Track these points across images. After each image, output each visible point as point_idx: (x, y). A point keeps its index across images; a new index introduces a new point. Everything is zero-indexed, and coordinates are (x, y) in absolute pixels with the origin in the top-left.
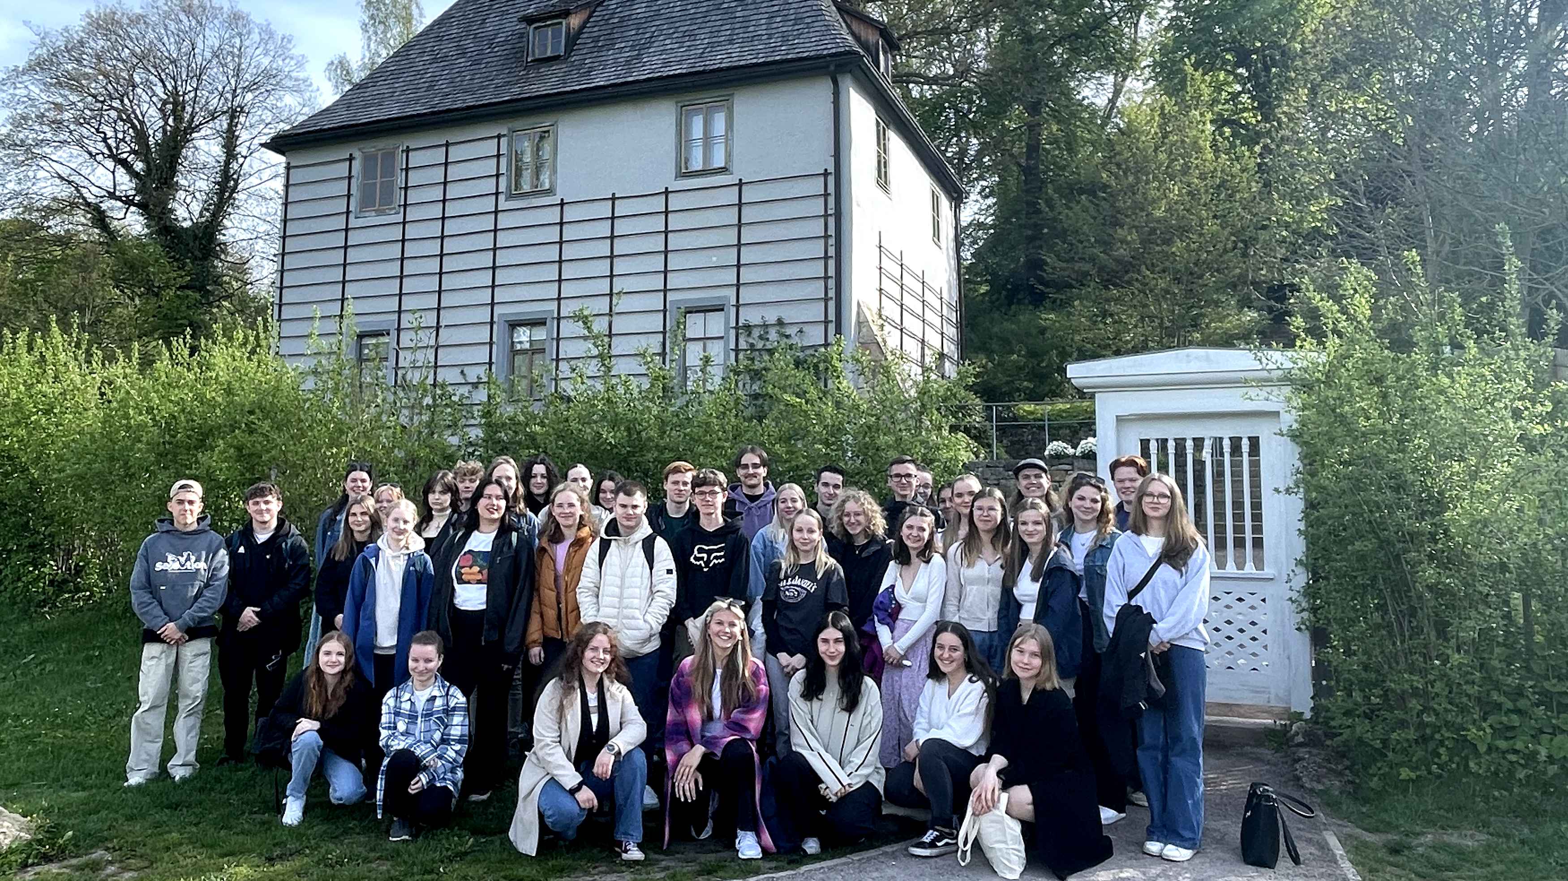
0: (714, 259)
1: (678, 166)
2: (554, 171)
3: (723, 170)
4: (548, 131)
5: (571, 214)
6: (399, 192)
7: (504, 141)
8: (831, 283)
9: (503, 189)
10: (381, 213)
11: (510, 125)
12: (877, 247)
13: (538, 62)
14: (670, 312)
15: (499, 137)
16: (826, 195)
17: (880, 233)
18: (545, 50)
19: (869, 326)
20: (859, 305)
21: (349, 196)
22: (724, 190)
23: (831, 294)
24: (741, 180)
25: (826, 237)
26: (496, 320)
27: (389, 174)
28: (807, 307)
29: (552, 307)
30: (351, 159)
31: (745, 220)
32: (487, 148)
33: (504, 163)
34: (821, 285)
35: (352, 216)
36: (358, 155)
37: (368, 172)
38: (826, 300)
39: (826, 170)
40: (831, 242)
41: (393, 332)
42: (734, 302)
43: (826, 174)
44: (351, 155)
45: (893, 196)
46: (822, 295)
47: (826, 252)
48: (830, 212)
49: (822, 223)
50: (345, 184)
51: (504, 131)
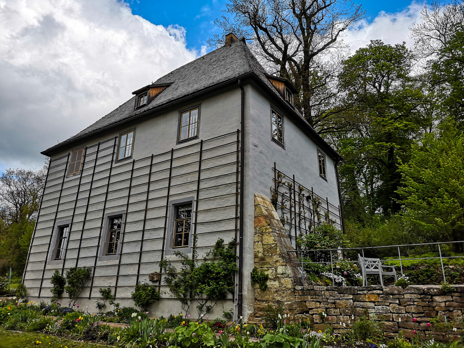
1: (178, 139)
2: (133, 149)
5: (136, 166)
6: (81, 166)
7: (117, 139)
8: (239, 185)
9: (114, 159)
10: (75, 175)
11: (120, 132)
12: (273, 170)
13: (138, 108)
14: (170, 207)
15: (116, 138)
16: (238, 142)
17: (275, 163)
18: (141, 104)
19: (260, 207)
20: (255, 196)
21: (66, 170)
22: (195, 147)
23: (239, 191)
24: (202, 140)
25: (238, 162)
26: (105, 216)
27: (79, 159)
28: (228, 199)
29: (125, 208)
30: (69, 155)
31: (203, 159)
32: (112, 143)
33: (116, 148)
34: (235, 186)
35: (65, 177)
36: (71, 153)
37: (73, 160)
38: (237, 194)
39: (238, 130)
40: (240, 165)
41: (70, 225)
42: (195, 199)
43: (238, 131)
44: (69, 153)
45: (286, 149)
46: (235, 192)
47: (237, 170)
48: (240, 149)
49: (236, 155)
50: (65, 165)
51: (118, 135)
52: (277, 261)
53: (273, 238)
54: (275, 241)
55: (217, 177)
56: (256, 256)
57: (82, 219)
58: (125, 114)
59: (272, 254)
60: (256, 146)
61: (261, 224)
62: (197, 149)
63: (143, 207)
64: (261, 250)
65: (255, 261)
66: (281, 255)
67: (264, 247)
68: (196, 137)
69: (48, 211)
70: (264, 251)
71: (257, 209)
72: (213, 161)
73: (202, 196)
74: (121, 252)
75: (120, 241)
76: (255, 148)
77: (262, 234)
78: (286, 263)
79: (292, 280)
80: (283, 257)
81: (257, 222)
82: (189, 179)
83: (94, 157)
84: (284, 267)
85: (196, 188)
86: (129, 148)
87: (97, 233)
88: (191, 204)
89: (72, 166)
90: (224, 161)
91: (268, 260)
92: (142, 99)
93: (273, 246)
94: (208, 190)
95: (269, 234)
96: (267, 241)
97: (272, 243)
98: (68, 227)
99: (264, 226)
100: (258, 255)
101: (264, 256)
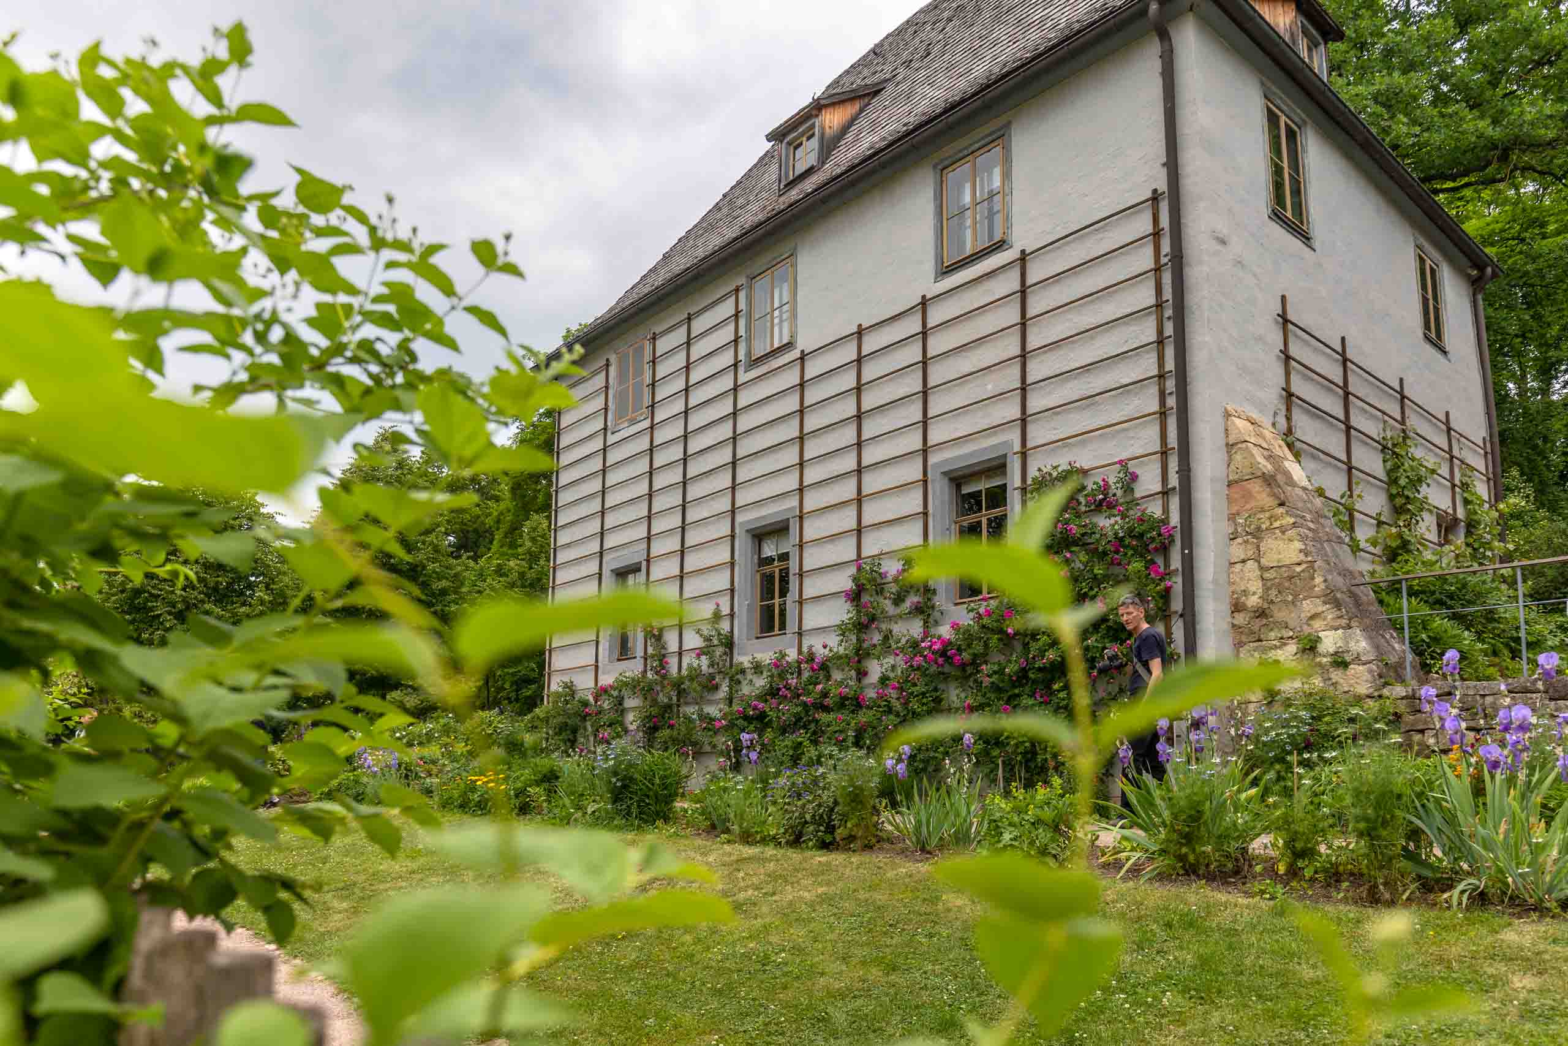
1: (939, 258)
2: (794, 316)
5: (811, 367)
6: (647, 392)
7: (742, 295)
8: (1170, 385)
9: (742, 356)
10: (633, 422)
11: (749, 271)
12: (1277, 322)
13: (791, 184)
14: (933, 481)
15: (737, 290)
16: (1156, 234)
17: (1283, 298)
18: (801, 168)
19: (1247, 447)
20: (1227, 415)
21: (606, 409)
22: (1001, 277)
23: (1171, 402)
24: (1023, 252)
25: (1159, 306)
26: (737, 531)
27: (639, 372)
28: (1131, 434)
29: (794, 502)
30: (608, 365)
31: (1031, 313)
32: (726, 309)
33: (742, 322)
34: (1154, 390)
35: (609, 433)
36: (613, 358)
37: (622, 376)
38: (1163, 414)
39: (1155, 191)
40: (1168, 312)
41: (644, 564)
42: (1017, 447)
43: (1155, 198)
44: (608, 360)
45: (1317, 244)
46: (1155, 407)
47: (1160, 331)
48: (1164, 260)
49: (1152, 284)
50: (603, 396)
51: (742, 280)
52: (1313, 617)
53: (1298, 545)
54: (1306, 555)
55: (1087, 368)
56: (1237, 607)
57: (674, 544)
58: (752, 214)
59: (1296, 596)
60: (1223, 242)
61: (1253, 504)
62: (1010, 283)
63: (847, 489)
64: (1256, 586)
65: (1236, 622)
66: (1331, 598)
67: (1267, 575)
68: (1000, 246)
69: (577, 533)
70: (1267, 589)
71: (1238, 457)
72: (1070, 316)
73: (1038, 434)
74: (800, 628)
75: (793, 595)
76: (1219, 247)
77: (1257, 534)
78: (1350, 619)
79: (1370, 671)
80: (1338, 604)
81: (1236, 500)
82: (990, 387)
83: (680, 360)
84: (1340, 631)
85: (1015, 412)
86: (781, 316)
87: (721, 581)
88: (1003, 466)
89: (622, 397)
90: (1109, 310)
91: (1280, 614)
92: (799, 153)
93: (1298, 569)
94: (1058, 413)
95: (1283, 533)
96: (1276, 557)
97: (1297, 560)
98: (639, 570)
99: (1263, 510)
100: (1244, 604)
101: (1266, 606)
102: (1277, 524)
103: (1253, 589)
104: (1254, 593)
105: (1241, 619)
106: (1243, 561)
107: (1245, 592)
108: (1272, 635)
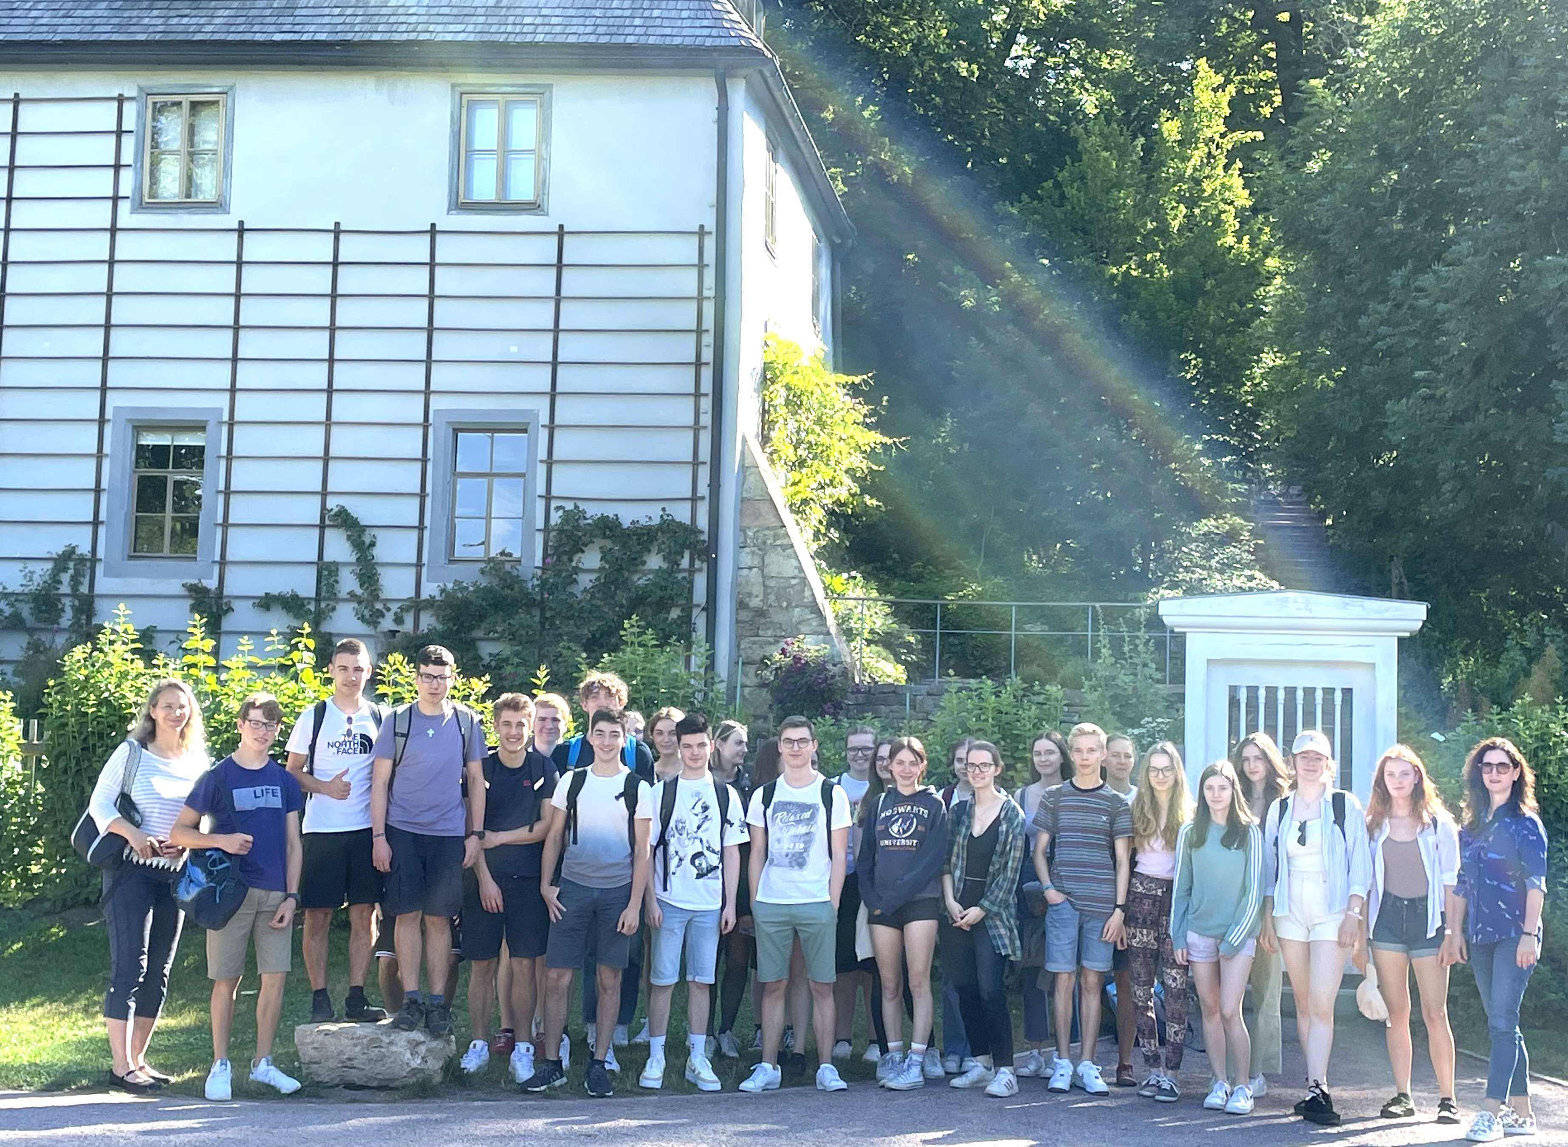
0: (513, 348)
1: (454, 192)
2: (226, 171)
3: (534, 207)
4: (216, 103)
5: (255, 247)
7: (131, 110)
8: (706, 405)
9: (126, 190)
11: (142, 83)
14: (436, 428)
15: (121, 100)
16: (701, 265)
19: (759, 473)
20: (745, 441)
22: (533, 241)
23: (706, 420)
24: (562, 228)
25: (700, 331)
26: (108, 416)
29: (222, 404)
31: (567, 291)
33: (130, 147)
34: (689, 406)
38: (697, 430)
39: (703, 226)
40: (708, 340)
42: (543, 419)
43: (703, 231)
46: (689, 421)
47: (699, 355)
48: (707, 292)
49: (694, 309)
51: (131, 91)
53: (794, 562)
54: (800, 572)
56: (742, 606)
59: (789, 604)
61: (761, 521)
63: (313, 408)
64: (758, 590)
65: (739, 618)
66: (816, 609)
67: (768, 583)
70: (767, 594)
71: (751, 479)
73: (566, 414)
74: (222, 556)
77: (763, 547)
80: (821, 615)
81: (748, 515)
86: (201, 163)
88: (519, 432)
91: (776, 617)
95: (784, 550)
96: (777, 569)
99: (768, 528)
100: (747, 605)
101: (765, 608)
102: (778, 542)
103: (755, 592)
104: (757, 596)
105: (744, 615)
106: (750, 568)
107: (750, 595)
108: (769, 632)
